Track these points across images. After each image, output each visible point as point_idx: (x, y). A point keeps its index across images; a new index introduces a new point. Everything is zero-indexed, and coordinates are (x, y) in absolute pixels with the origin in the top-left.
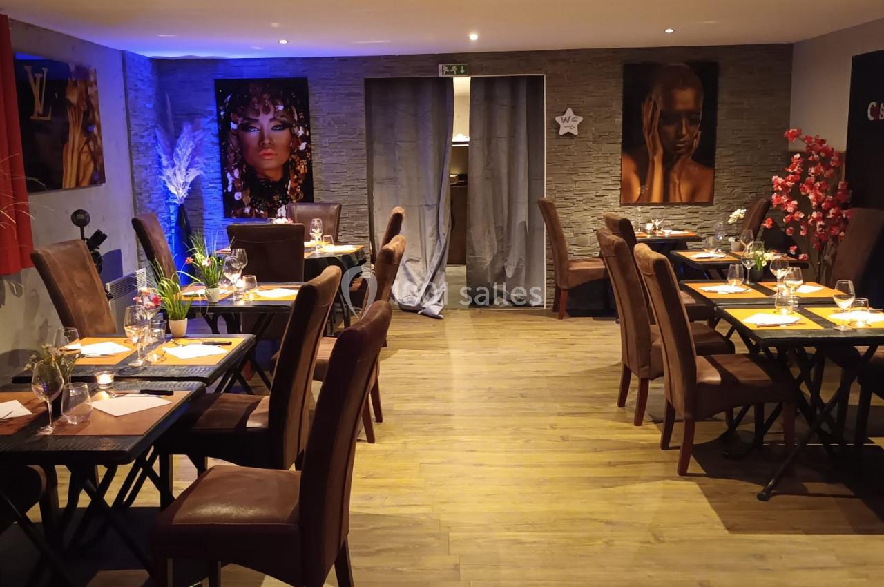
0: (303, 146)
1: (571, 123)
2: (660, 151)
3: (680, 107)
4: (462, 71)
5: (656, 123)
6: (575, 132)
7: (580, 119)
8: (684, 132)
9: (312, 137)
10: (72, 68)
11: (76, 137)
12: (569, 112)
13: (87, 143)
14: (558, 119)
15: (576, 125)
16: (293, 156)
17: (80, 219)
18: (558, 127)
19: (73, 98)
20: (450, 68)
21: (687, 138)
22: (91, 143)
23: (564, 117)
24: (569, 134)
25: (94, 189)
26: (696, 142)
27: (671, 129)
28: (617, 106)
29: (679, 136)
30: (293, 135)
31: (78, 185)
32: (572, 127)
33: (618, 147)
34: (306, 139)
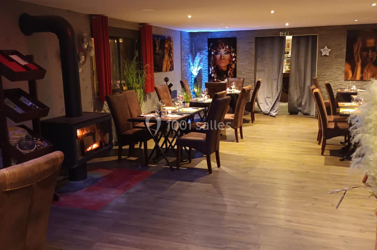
0: (234, 59)
1: (326, 52)
2: (360, 61)
3: (369, 45)
4: (288, 34)
5: (359, 51)
6: (328, 54)
7: (330, 50)
8: (370, 54)
9: (237, 56)
10: (167, 38)
11: (166, 57)
12: (326, 48)
13: (169, 59)
14: (322, 50)
15: (328, 52)
16: (231, 63)
17: (166, 80)
18: (322, 53)
19: (166, 46)
20: (284, 33)
21: (371, 57)
22: (170, 59)
23: (324, 49)
24: (325, 55)
25: (170, 72)
26: (374, 58)
27: (365, 54)
28: (344, 46)
29: (368, 55)
30: (231, 56)
31: (166, 71)
32: (327, 53)
33: (344, 60)
34: (235, 57)
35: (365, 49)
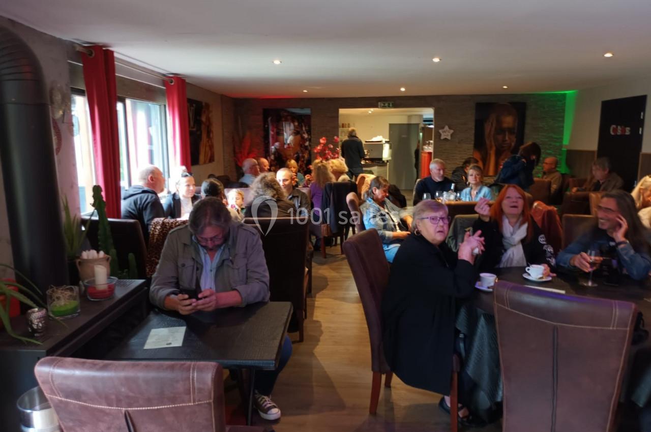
0: (307, 144)
1: (447, 133)
2: (494, 148)
3: (505, 125)
4: (391, 106)
5: (492, 133)
6: (449, 138)
7: (452, 131)
8: (507, 138)
9: (312, 139)
11: (204, 137)
12: (447, 128)
13: (208, 141)
14: (441, 131)
15: (449, 134)
16: (302, 149)
18: (440, 135)
19: (204, 119)
20: (384, 104)
21: (508, 142)
22: (210, 141)
23: (443, 130)
24: (446, 139)
25: (210, 164)
26: (513, 144)
27: (500, 137)
28: (472, 125)
29: (504, 141)
30: (303, 138)
31: (205, 163)
32: (448, 135)
33: (471, 146)
34: (310, 140)
35: (500, 130)
